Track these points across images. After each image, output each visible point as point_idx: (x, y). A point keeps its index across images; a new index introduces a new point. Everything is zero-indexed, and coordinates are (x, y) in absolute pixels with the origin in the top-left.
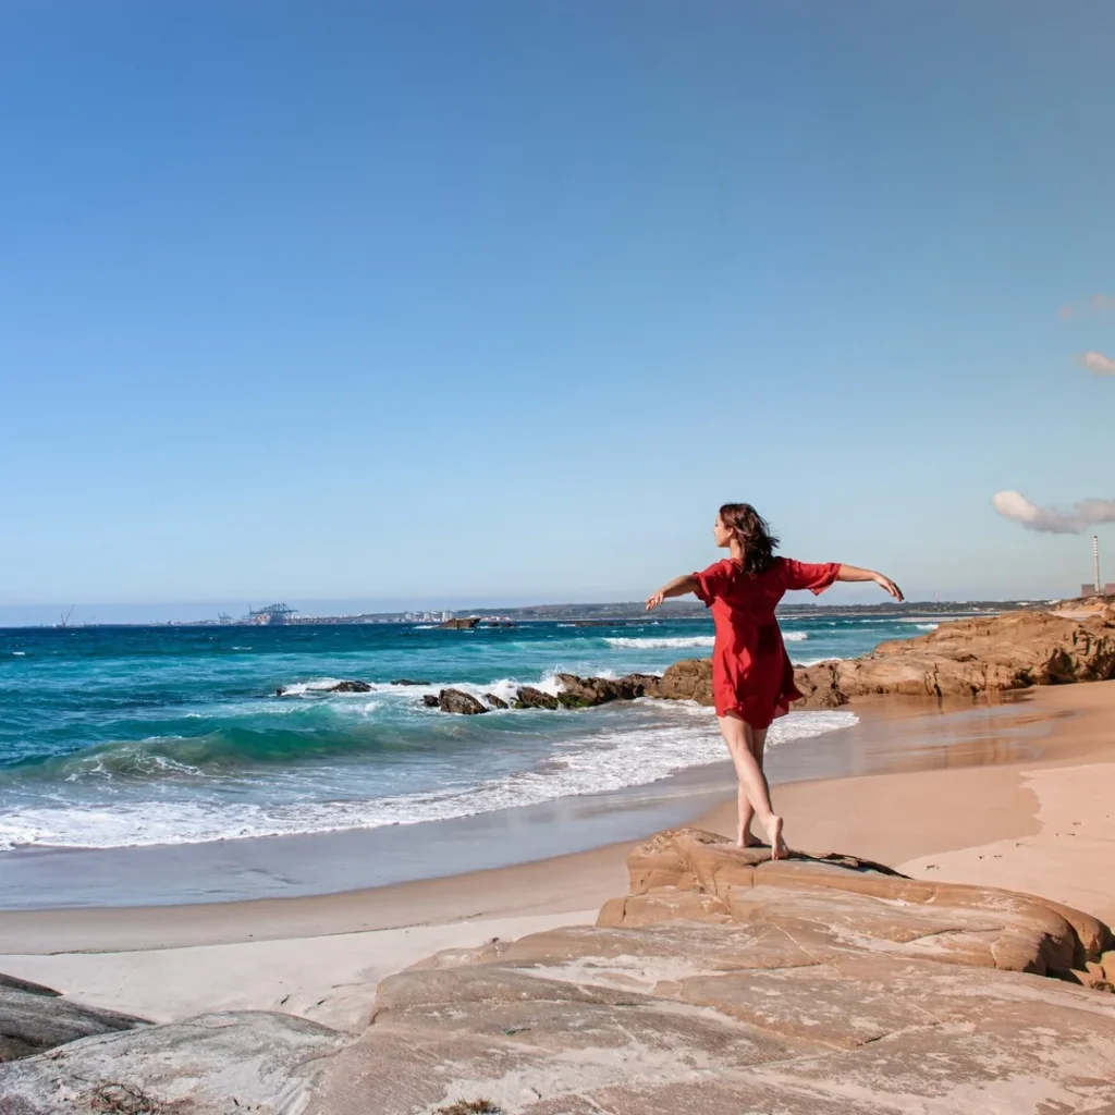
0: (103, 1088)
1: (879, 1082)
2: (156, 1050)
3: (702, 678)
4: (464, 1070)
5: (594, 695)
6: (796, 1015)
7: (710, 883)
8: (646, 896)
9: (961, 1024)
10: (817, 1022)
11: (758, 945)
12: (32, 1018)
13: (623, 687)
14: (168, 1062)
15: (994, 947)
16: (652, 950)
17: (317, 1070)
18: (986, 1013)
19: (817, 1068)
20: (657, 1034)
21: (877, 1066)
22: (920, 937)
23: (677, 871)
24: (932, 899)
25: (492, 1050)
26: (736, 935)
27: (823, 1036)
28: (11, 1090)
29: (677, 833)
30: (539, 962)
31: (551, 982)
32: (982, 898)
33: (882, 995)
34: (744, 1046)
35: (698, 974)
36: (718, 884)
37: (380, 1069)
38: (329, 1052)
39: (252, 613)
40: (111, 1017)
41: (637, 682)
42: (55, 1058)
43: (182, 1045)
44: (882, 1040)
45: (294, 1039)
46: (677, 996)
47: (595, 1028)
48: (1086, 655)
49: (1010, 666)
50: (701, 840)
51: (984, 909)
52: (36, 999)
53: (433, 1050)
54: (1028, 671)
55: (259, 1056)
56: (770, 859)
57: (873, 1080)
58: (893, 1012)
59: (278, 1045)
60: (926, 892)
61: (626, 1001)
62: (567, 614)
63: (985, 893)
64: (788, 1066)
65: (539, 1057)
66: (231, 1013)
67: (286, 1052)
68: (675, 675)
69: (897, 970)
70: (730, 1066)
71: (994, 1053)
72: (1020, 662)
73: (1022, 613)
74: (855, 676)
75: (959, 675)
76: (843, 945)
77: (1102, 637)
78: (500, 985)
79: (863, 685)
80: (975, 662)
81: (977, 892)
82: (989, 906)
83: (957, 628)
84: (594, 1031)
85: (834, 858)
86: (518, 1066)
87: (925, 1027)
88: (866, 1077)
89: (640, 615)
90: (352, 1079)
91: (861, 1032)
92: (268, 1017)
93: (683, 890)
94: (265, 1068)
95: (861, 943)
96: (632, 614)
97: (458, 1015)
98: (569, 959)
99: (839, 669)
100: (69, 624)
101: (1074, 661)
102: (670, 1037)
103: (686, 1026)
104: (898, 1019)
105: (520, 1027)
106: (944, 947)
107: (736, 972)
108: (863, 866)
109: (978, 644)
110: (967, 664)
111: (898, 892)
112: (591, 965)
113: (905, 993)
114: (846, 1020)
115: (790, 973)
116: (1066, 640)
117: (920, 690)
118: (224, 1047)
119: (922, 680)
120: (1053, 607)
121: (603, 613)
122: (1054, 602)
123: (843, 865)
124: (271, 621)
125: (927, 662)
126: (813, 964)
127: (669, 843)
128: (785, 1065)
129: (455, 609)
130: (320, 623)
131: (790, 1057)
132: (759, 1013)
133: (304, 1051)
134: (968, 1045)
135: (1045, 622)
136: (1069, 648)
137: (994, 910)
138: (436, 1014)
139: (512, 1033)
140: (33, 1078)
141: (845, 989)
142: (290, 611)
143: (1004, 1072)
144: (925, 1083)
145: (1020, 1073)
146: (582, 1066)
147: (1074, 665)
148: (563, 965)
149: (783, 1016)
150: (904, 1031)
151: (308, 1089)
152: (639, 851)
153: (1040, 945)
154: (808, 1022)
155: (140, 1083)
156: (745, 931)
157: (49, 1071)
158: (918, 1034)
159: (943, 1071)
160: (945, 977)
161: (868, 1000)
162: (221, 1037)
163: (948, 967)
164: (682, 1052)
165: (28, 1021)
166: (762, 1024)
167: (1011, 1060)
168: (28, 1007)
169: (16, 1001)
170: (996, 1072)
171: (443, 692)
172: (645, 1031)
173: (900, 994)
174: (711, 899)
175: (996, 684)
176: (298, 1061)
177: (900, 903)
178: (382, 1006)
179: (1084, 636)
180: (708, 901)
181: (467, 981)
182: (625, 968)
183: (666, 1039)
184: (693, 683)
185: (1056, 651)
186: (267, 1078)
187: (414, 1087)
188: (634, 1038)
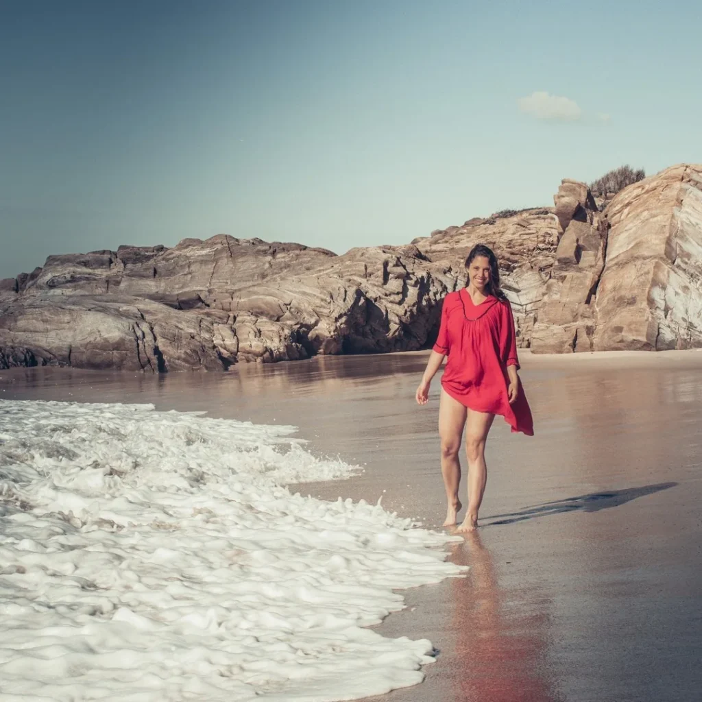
48: (400, 303)
54: (310, 327)
75: (193, 334)
77: (424, 274)
80: (211, 310)
101: (382, 314)
110: (198, 314)
116: (367, 275)
117: (125, 357)
119: (130, 338)
147: (382, 320)
175: (259, 350)
179: (400, 270)
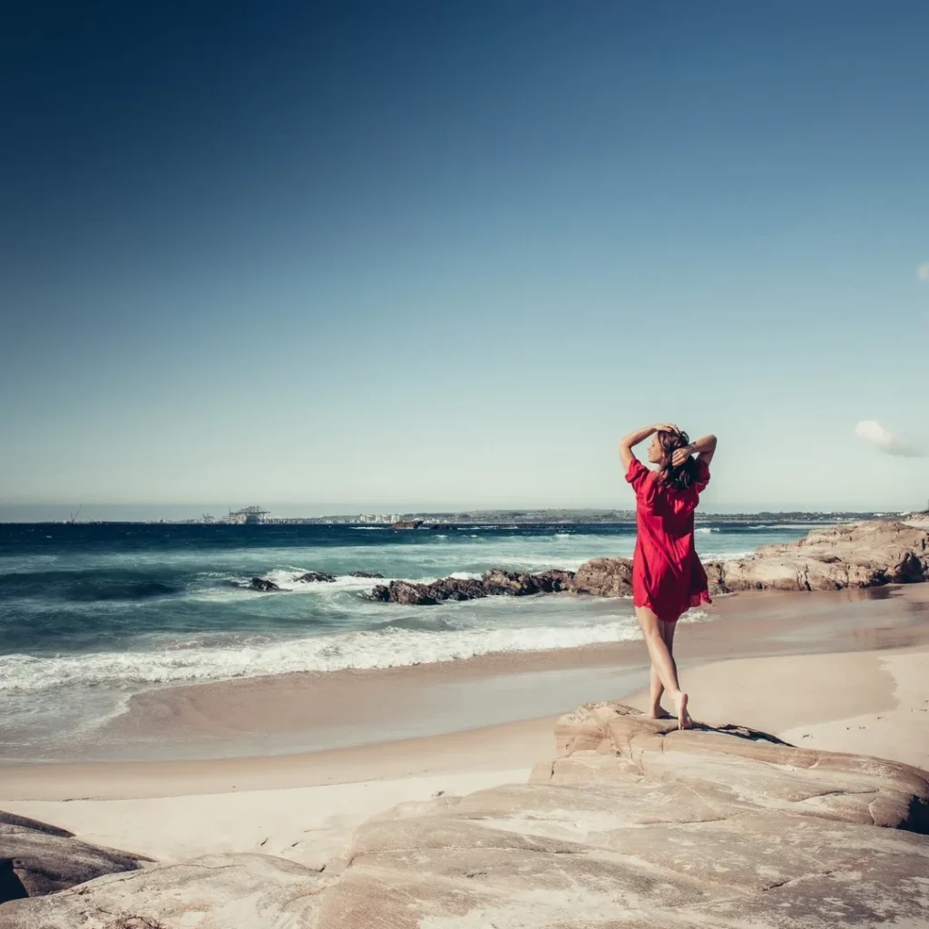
0: (126, 920)
1: (786, 922)
2: (168, 887)
3: (609, 574)
4: (433, 908)
5: (519, 586)
6: (710, 863)
7: (625, 748)
8: (570, 759)
9: (851, 873)
10: (727, 869)
11: (671, 802)
12: (52, 855)
13: (544, 580)
14: (178, 897)
15: (871, 808)
16: (583, 805)
17: (305, 906)
18: (871, 864)
19: (732, 909)
20: (595, 879)
21: (783, 908)
22: (808, 797)
23: (596, 738)
24: (816, 764)
25: (455, 891)
26: (652, 794)
27: (733, 882)
28: (46, 921)
29: (597, 706)
30: (487, 814)
31: (500, 832)
32: (859, 765)
33: (781, 847)
34: (667, 890)
35: (623, 826)
36: (633, 749)
37: (361, 906)
38: (314, 890)
39: (231, 514)
40: (118, 855)
41: (556, 576)
42: (81, 893)
43: (189, 883)
44: (783, 886)
45: (284, 878)
46: (606, 845)
47: (541, 872)
49: (869, 567)
50: (618, 712)
51: (860, 774)
52: (56, 839)
53: (405, 890)
54: (884, 571)
55: (256, 893)
56: (677, 729)
57: (781, 920)
58: (791, 862)
59: (271, 883)
60: (811, 758)
61: (565, 849)
62: (496, 518)
63: (861, 760)
64: (706, 908)
65: (497, 897)
66: (228, 855)
67: (278, 890)
68: (587, 571)
69: (793, 826)
70: (658, 906)
71: (880, 898)
72: (877, 564)
73: (879, 523)
74: (738, 574)
75: (826, 574)
76: (745, 803)
78: (458, 835)
79: (745, 582)
80: (840, 564)
81: (854, 759)
82: (864, 771)
83: (824, 534)
84: (539, 875)
85: (729, 728)
86: (479, 905)
87: (820, 875)
88: (774, 918)
89: (558, 519)
90: (338, 915)
91: (765, 879)
92: (259, 858)
93: (602, 754)
94: (262, 903)
95: (760, 802)
96: (550, 519)
97: (423, 859)
98: (512, 812)
99: (725, 568)
100: (77, 521)
101: (923, 563)
102: (606, 881)
103: (616, 871)
104: (797, 868)
105: (478, 871)
106: (829, 806)
107: (655, 825)
108: (754, 735)
109: (842, 549)
110: (832, 565)
111: (787, 758)
112: (531, 818)
113: (802, 845)
114: (752, 868)
115: (700, 826)
116: (916, 546)
117: (794, 586)
118: (225, 885)
119: (795, 578)
120: (904, 518)
121: (527, 517)
122: (905, 513)
123: (737, 734)
124: (248, 520)
125: (799, 563)
126: (719, 819)
127: (589, 714)
128: (704, 906)
129: (402, 513)
130: (289, 522)
131: (706, 899)
132: (677, 861)
133: (293, 889)
134: (858, 891)
135: (899, 530)
136: (918, 553)
137: (869, 775)
138: (404, 858)
139: (471, 876)
140: (64, 910)
141: (749, 841)
142: (263, 513)
143: (891, 915)
144: (825, 925)
145: (904, 916)
146: (533, 905)
147: (923, 567)
148: (508, 817)
149: (698, 864)
150: (802, 878)
151: (298, 922)
152: (564, 720)
153: (909, 805)
154: (719, 869)
155: (155, 915)
156: (659, 790)
157: (77, 904)
158: (815, 881)
159: (839, 914)
160: (833, 832)
161: (769, 851)
162: (221, 876)
163: (835, 824)
164: (616, 894)
165: (48, 858)
166: (680, 870)
167: (895, 905)
168: (48, 845)
169: (38, 841)
170: (883, 915)
171: (392, 582)
172: (584, 876)
173: (796, 847)
174: (626, 762)
175: (857, 582)
176: (288, 898)
177: (788, 768)
178: (359, 851)
180: (624, 764)
181: (429, 831)
182: (560, 820)
183: (602, 883)
184: (602, 578)
185: (907, 555)
186: (264, 912)
187: (392, 922)
188: (574, 881)
